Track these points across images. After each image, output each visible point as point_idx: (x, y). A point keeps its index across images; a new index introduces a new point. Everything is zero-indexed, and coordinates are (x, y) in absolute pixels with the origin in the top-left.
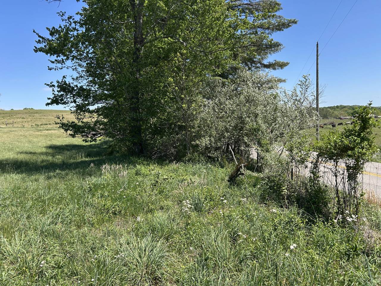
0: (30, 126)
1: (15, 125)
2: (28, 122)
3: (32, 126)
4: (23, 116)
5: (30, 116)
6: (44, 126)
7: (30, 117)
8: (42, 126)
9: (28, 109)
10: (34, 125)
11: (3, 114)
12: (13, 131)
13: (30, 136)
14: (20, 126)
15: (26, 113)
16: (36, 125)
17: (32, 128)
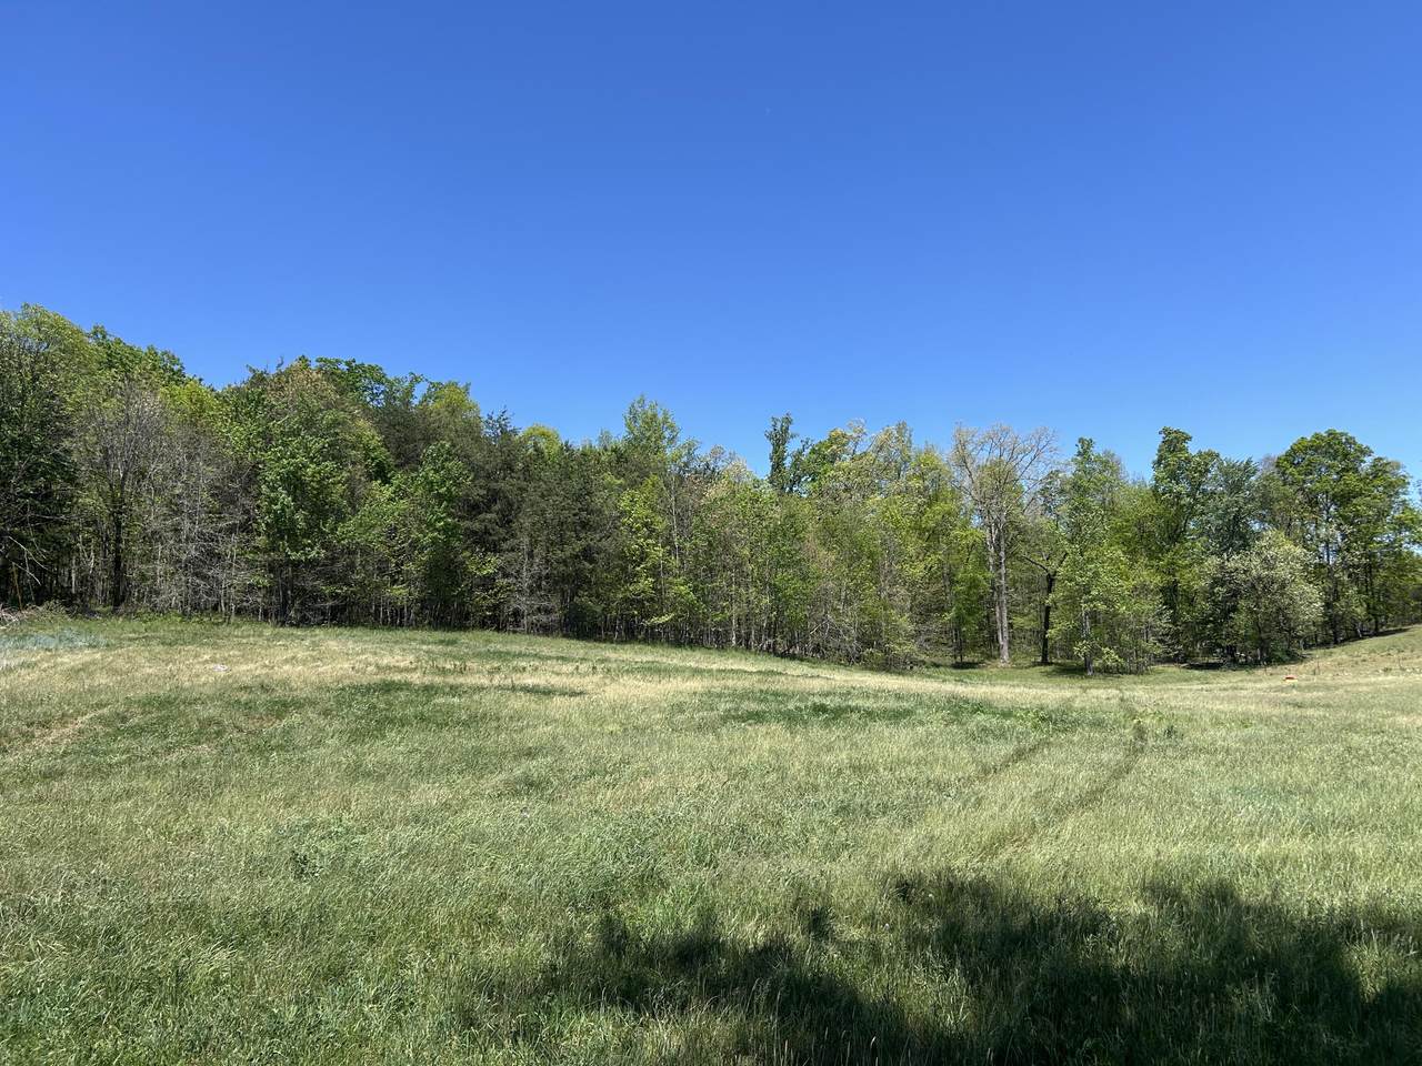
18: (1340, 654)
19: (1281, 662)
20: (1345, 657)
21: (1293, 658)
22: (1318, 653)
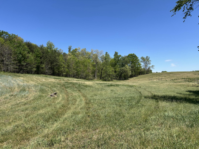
2: (168, 78)
8: (175, 80)
9: (164, 72)
10: (171, 80)
14: (165, 80)
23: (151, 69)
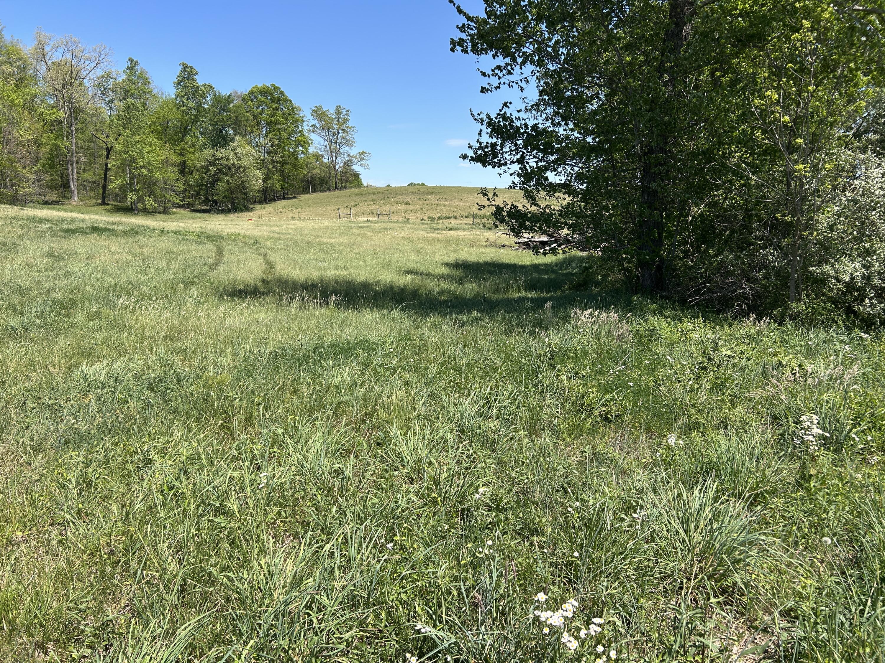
0: (418, 220)
1: (394, 218)
2: (416, 211)
3: (422, 220)
4: (407, 199)
5: (419, 199)
6: (444, 221)
7: (421, 202)
8: (441, 221)
9: (415, 185)
10: (425, 218)
11: (374, 194)
12: (390, 229)
13: (419, 239)
14: (400, 219)
15: (413, 193)
16: (429, 218)
17: (423, 224)
18: (269, 208)
19: (242, 211)
20: (272, 210)
21: (247, 209)
22: (258, 207)
23: (356, 168)
